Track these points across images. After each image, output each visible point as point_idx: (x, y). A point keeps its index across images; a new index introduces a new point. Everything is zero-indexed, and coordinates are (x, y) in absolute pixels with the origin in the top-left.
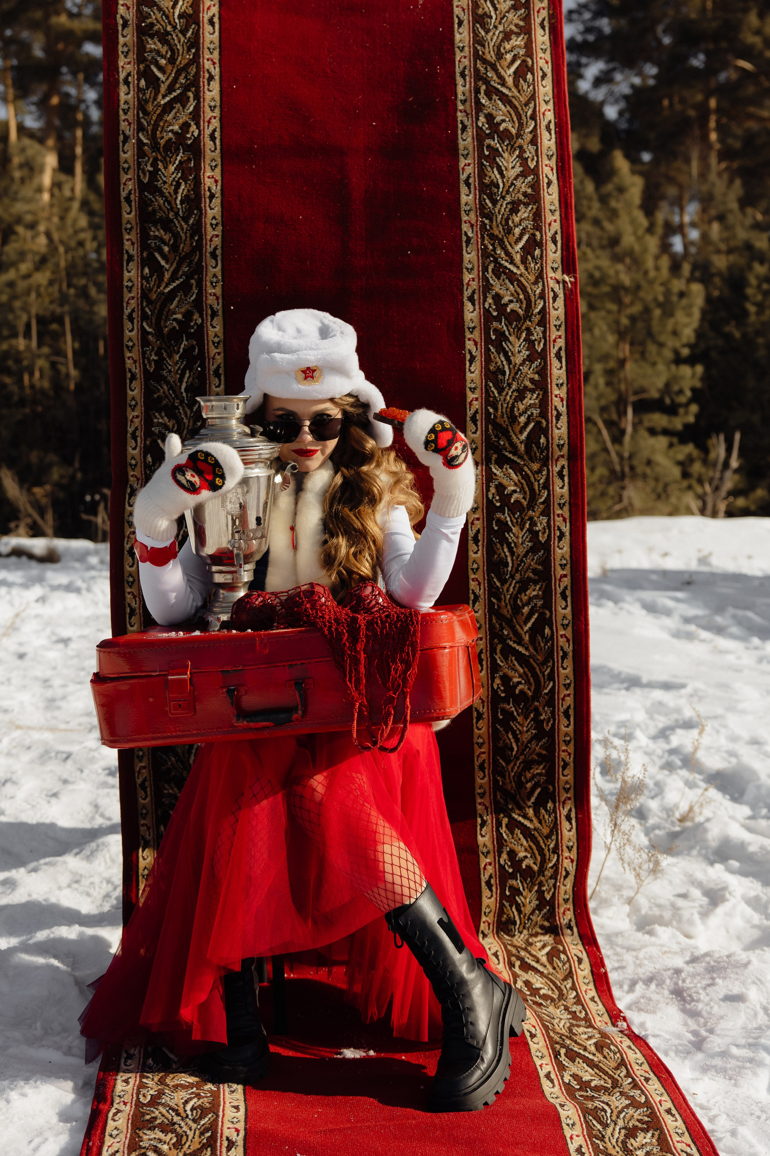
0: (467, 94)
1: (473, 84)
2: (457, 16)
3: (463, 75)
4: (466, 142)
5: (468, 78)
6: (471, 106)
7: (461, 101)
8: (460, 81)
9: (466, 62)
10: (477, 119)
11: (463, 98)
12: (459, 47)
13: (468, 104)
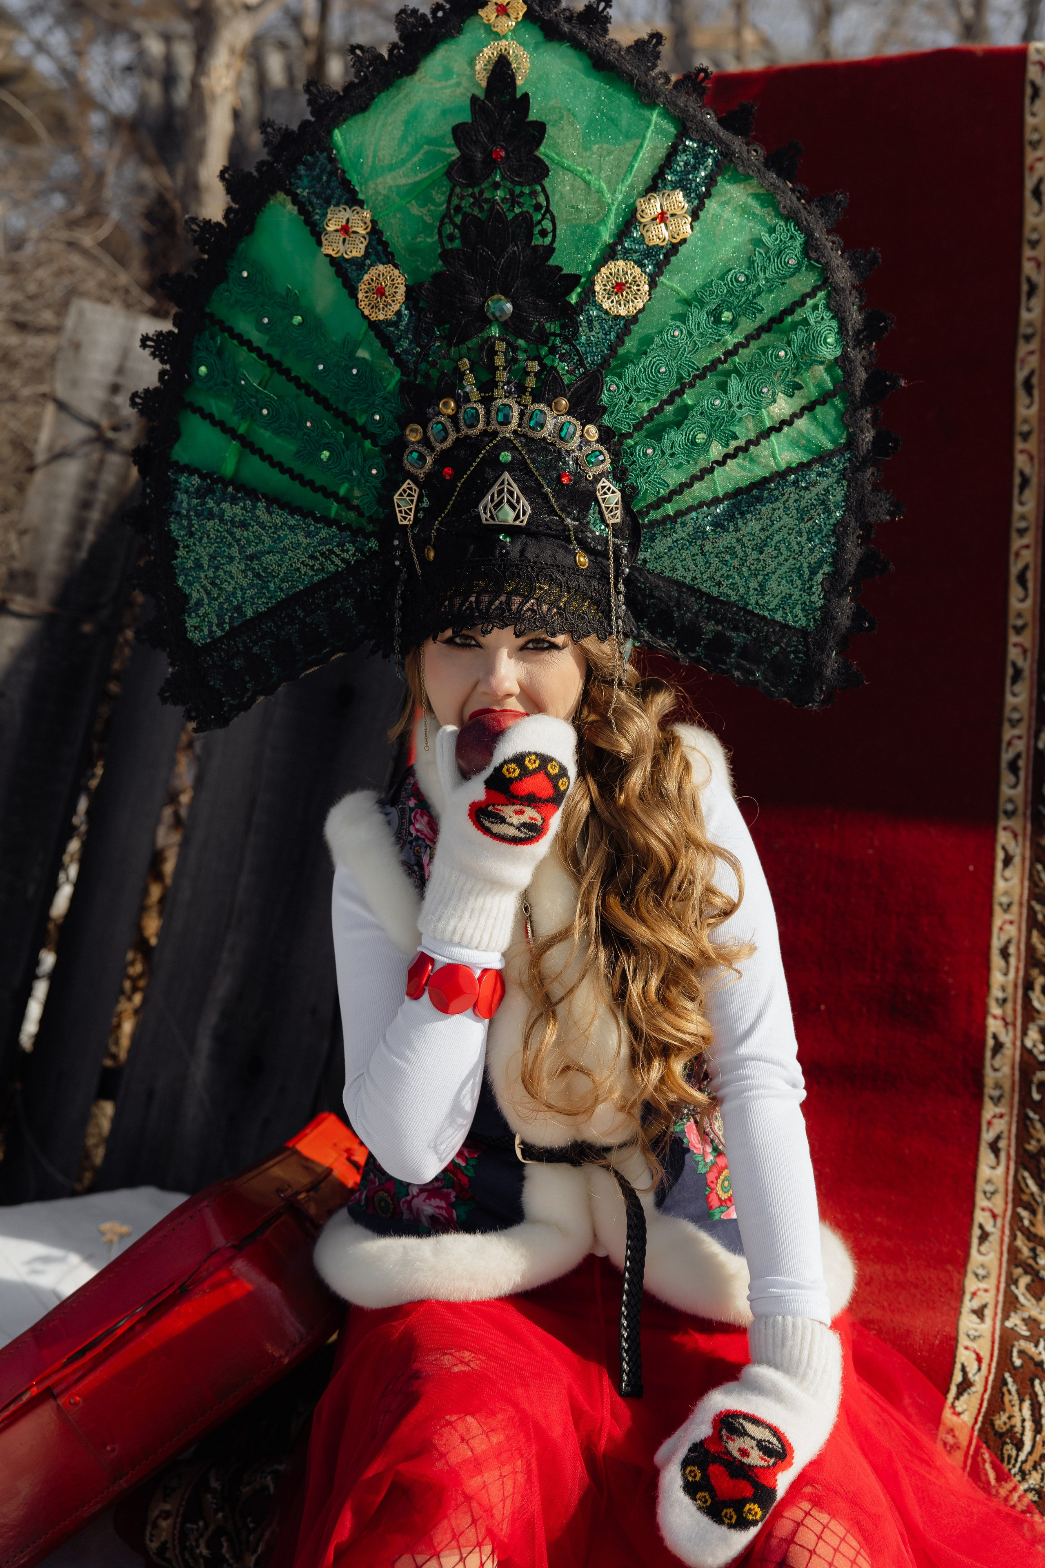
0: (1010, 990)
1: (1021, 973)
2: (1004, 848)
3: (1005, 954)
4: (999, 1074)
5: (1013, 961)
6: (1015, 1010)
7: (997, 1000)
8: (996, 960)
9: (1011, 931)
10: (1024, 1033)
11: (1000, 995)
12: (1001, 905)
13: (1009, 1006)
